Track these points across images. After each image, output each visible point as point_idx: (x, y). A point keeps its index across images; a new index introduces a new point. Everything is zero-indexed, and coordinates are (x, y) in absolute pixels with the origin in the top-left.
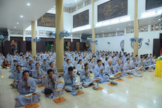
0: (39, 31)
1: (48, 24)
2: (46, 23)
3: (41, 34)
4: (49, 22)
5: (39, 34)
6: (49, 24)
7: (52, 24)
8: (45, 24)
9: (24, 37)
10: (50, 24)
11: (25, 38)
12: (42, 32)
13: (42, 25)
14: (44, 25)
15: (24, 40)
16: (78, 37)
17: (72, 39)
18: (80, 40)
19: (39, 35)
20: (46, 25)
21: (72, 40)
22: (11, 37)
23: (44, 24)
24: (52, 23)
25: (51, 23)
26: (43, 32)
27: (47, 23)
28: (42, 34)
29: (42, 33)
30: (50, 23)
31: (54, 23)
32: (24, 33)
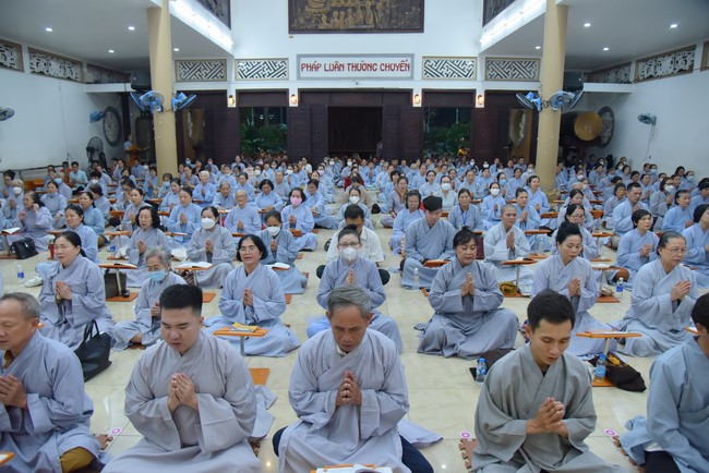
0: (299, 56)
1: (342, 18)
2: (329, 15)
3: (305, 73)
4: (344, 9)
5: (298, 73)
6: (346, 16)
7: (361, 16)
8: (324, 18)
9: (232, 92)
10: (350, 17)
11: (234, 94)
12: (310, 61)
13: (312, 25)
14: (321, 27)
15: (231, 103)
16: (525, 80)
17: (480, 92)
19: (299, 78)
20: (330, 26)
21: (482, 100)
23: (319, 21)
24: (363, 8)
25: (359, 11)
26: (320, 61)
27: (335, 13)
28: (314, 74)
29: (312, 68)
30: (354, 9)
31: (373, 7)
32: (232, 73)
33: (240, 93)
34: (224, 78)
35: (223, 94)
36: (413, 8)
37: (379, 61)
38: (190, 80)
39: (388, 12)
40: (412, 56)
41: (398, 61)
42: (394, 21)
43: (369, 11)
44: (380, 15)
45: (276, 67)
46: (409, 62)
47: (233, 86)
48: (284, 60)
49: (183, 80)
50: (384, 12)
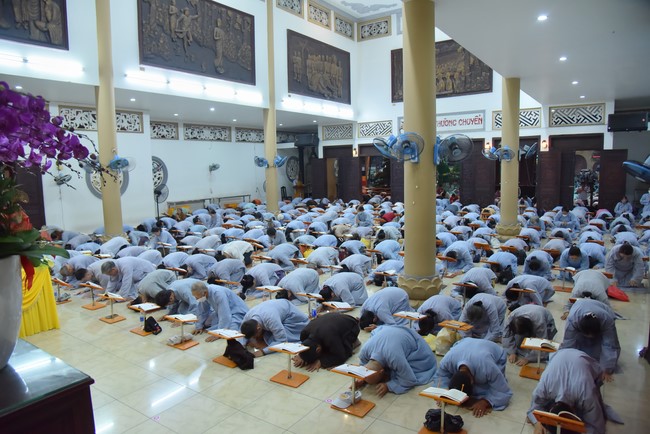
5: (399, 131)
7: (443, 85)
9: (356, 146)
11: (357, 148)
15: (355, 154)
16: (590, 124)
17: (545, 138)
18: (600, 137)
22: (326, 149)
24: (444, 79)
25: (442, 81)
30: (437, 80)
31: (452, 77)
32: (356, 132)
33: (361, 147)
34: (351, 137)
35: (350, 147)
36: (484, 73)
37: (458, 118)
38: (331, 139)
39: (463, 79)
40: (484, 111)
41: (473, 116)
42: (468, 86)
43: (449, 80)
44: (458, 82)
45: (385, 126)
46: (482, 116)
47: (357, 141)
48: (390, 122)
49: (328, 139)
50: (460, 79)
